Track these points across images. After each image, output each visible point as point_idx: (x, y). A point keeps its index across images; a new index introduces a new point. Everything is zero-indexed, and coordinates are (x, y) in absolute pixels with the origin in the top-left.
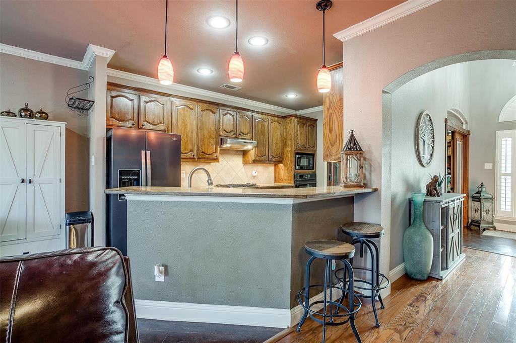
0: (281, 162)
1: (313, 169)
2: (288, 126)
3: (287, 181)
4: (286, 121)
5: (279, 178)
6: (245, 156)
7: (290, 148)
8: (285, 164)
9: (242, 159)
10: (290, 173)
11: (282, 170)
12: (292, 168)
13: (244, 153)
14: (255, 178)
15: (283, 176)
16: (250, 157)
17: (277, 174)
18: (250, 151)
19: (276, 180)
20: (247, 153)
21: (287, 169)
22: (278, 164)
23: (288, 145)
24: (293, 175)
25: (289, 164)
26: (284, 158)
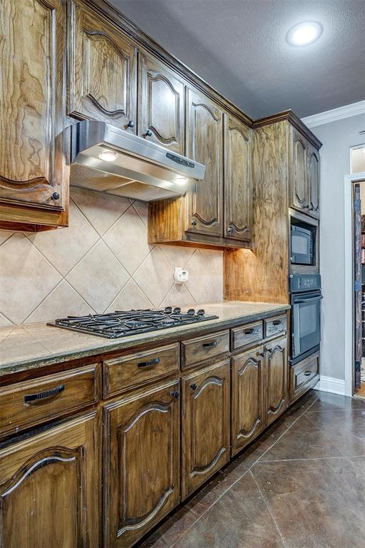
0: (247, 242)
1: (312, 264)
2: (267, 145)
3: (265, 296)
4: (260, 135)
5: (239, 288)
6: (157, 219)
7: (275, 205)
8: (259, 249)
9: (146, 230)
10: (276, 273)
11: (250, 265)
12: (281, 258)
13: (154, 210)
14: (183, 288)
15: (251, 281)
16: (175, 219)
17: (233, 275)
18: (175, 200)
19: (229, 294)
20: (163, 210)
21: (266, 264)
22: (236, 250)
23: (267, 197)
24: (286, 279)
25: (270, 248)
26: (256, 234)
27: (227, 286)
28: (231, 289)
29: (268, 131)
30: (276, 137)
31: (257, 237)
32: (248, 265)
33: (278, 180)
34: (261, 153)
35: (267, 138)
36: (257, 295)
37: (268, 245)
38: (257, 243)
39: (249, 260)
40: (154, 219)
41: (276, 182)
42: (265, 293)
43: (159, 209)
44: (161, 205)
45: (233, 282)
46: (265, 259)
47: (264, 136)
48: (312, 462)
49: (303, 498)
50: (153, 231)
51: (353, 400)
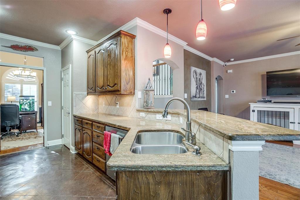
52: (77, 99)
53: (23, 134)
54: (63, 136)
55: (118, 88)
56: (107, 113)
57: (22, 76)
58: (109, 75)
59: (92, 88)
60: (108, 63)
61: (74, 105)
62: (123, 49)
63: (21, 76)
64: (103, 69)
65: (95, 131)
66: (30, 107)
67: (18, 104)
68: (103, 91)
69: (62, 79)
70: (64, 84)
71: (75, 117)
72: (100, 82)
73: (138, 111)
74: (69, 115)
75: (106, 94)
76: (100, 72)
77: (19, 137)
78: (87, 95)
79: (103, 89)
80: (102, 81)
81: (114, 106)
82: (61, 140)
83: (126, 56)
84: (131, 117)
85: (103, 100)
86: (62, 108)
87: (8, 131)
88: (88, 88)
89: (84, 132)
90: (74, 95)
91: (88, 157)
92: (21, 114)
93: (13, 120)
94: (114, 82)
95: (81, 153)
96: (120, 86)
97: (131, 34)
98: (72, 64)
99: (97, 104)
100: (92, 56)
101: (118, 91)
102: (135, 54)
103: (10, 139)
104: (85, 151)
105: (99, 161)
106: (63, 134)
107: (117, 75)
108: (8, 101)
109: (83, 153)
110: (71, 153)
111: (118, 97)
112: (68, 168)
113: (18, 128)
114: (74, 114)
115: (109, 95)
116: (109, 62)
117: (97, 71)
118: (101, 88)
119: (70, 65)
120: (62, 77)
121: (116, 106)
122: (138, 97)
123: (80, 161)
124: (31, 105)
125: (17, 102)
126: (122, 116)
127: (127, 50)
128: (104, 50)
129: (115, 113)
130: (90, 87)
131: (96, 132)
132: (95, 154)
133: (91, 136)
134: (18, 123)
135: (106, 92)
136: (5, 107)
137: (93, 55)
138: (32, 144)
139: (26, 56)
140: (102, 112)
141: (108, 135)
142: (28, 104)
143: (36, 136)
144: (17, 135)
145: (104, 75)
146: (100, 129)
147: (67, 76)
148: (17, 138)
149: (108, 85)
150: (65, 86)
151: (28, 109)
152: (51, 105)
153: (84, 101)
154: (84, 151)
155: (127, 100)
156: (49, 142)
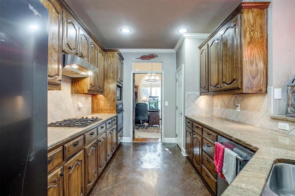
1: (121, 100)
2: (110, 59)
3: (108, 111)
4: (107, 55)
5: (98, 109)
6: (76, 84)
7: (112, 80)
8: (106, 95)
9: (70, 88)
10: (112, 103)
11: (103, 100)
12: (114, 98)
13: (74, 81)
14: (80, 110)
15: (103, 106)
16: (84, 85)
17: (96, 104)
18: (84, 78)
19: (93, 111)
20: (78, 81)
21: (109, 100)
22: (97, 95)
23: (109, 77)
24: (116, 105)
25: (110, 95)
26: (105, 89)
27: (93, 108)
28: (95, 109)
29: (110, 54)
30: (113, 57)
31: (105, 91)
32: (102, 100)
33: (113, 71)
34: (107, 61)
35: (110, 56)
36: (105, 111)
37: (109, 94)
38: (105, 93)
39: (102, 98)
40: (74, 84)
41: (113, 72)
42: (108, 110)
43: (76, 81)
44: (77, 79)
45: (95, 106)
46: (108, 98)
47: (109, 55)
48: (128, 160)
49: (128, 168)
50: (74, 89)
51: (133, 143)
52: (189, 100)
53: (150, 127)
54: (176, 136)
55: (238, 85)
56: (223, 117)
57: (151, 81)
58: (224, 69)
59: (205, 87)
60: (223, 54)
61: (186, 106)
62: (246, 28)
63: (149, 80)
64: (217, 63)
65: (205, 138)
66: (155, 106)
67: (147, 103)
68: (217, 90)
69: (176, 80)
70: (178, 84)
71: (187, 118)
72: (214, 80)
73: (274, 119)
74: (181, 116)
75: (222, 94)
76: (214, 68)
77: (148, 130)
78: (200, 96)
79: (218, 87)
80: (216, 78)
81: (233, 109)
82: (175, 138)
83: (251, 38)
84: (260, 127)
85: (218, 101)
86: (177, 108)
87: (142, 123)
88: (201, 87)
89: (194, 136)
90: (186, 95)
91: (197, 166)
92: (149, 112)
93: (144, 116)
94: (232, 77)
95: (191, 158)
96: (242, 83)
97: (260, 3)
98: (185, 64)
99: (211, 106)
100: (204, 51)
101: (238, 89)
102: (267, 32)
103: (142, 130)
104: (195, 157)
105: (209, 177)
106: (177, 133)
107: (236, 67)
108: (142, 101)
109: (192, 159)
110: (181, 154)
111: (239, 98)
112: (176, 171)
113: (148, 122)
114: (186, 115)
115: (225, 94)
116: (224, 52)
117: (210, 67)
118: (215, 87)
119: (183, 65)
120: (177, 78)
121: (236, 109)
122: (274, 97)
123: (189, 166)
124: (156, 104)
125: (147, 101)
126: (245, 124)
127: (253, 29)
128: (218, 40)
129: (233, 118)
130: (203, 87)
131: (207, 140)
132: (205, 166)
133: (201, 142)
134: (147, 118)
135: (221, 91)
136: (140, 105)
137: (206, 50)
138: (154, 138)
139: (153, 63)
140: (217, 116)
141: (219, 149)
142: (154, 103)
143: (158, 131)
144: (146, 128)
145: (218, 70)
146: (211, 137)
147: (181, 76)
148: (146, 130)
149: (224, 82)
150: (179, 87)
151: (154, 107)
152: (167, 105)
153: (197, 102)
154: (193, 158)
155: (253, 101)
156: (165, 138)
